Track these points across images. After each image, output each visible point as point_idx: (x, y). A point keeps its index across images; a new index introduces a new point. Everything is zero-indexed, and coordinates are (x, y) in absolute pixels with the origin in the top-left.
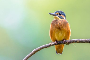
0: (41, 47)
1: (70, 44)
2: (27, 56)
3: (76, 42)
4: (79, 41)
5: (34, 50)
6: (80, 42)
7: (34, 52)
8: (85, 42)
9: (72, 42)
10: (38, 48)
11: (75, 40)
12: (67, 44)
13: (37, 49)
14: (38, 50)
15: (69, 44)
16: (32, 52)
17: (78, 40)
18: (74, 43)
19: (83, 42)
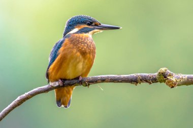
0: (32, 91)
1: (92, 86)
2: (4, 110)
3: (103, 80)
4: (110, 80)
5: (18, 98)
6: (111, 82)
7: (18, 101)
8: (121, 82)
9: (95, 81)
10: (27, 94)
11: (101, 77)
12: (86, 86)
13: (24, 95)
14: (27, 98)
15: (89, 85)
16: (14, 102)
17: (108, 77)
18: (100, 82)
19: (118, 82)
